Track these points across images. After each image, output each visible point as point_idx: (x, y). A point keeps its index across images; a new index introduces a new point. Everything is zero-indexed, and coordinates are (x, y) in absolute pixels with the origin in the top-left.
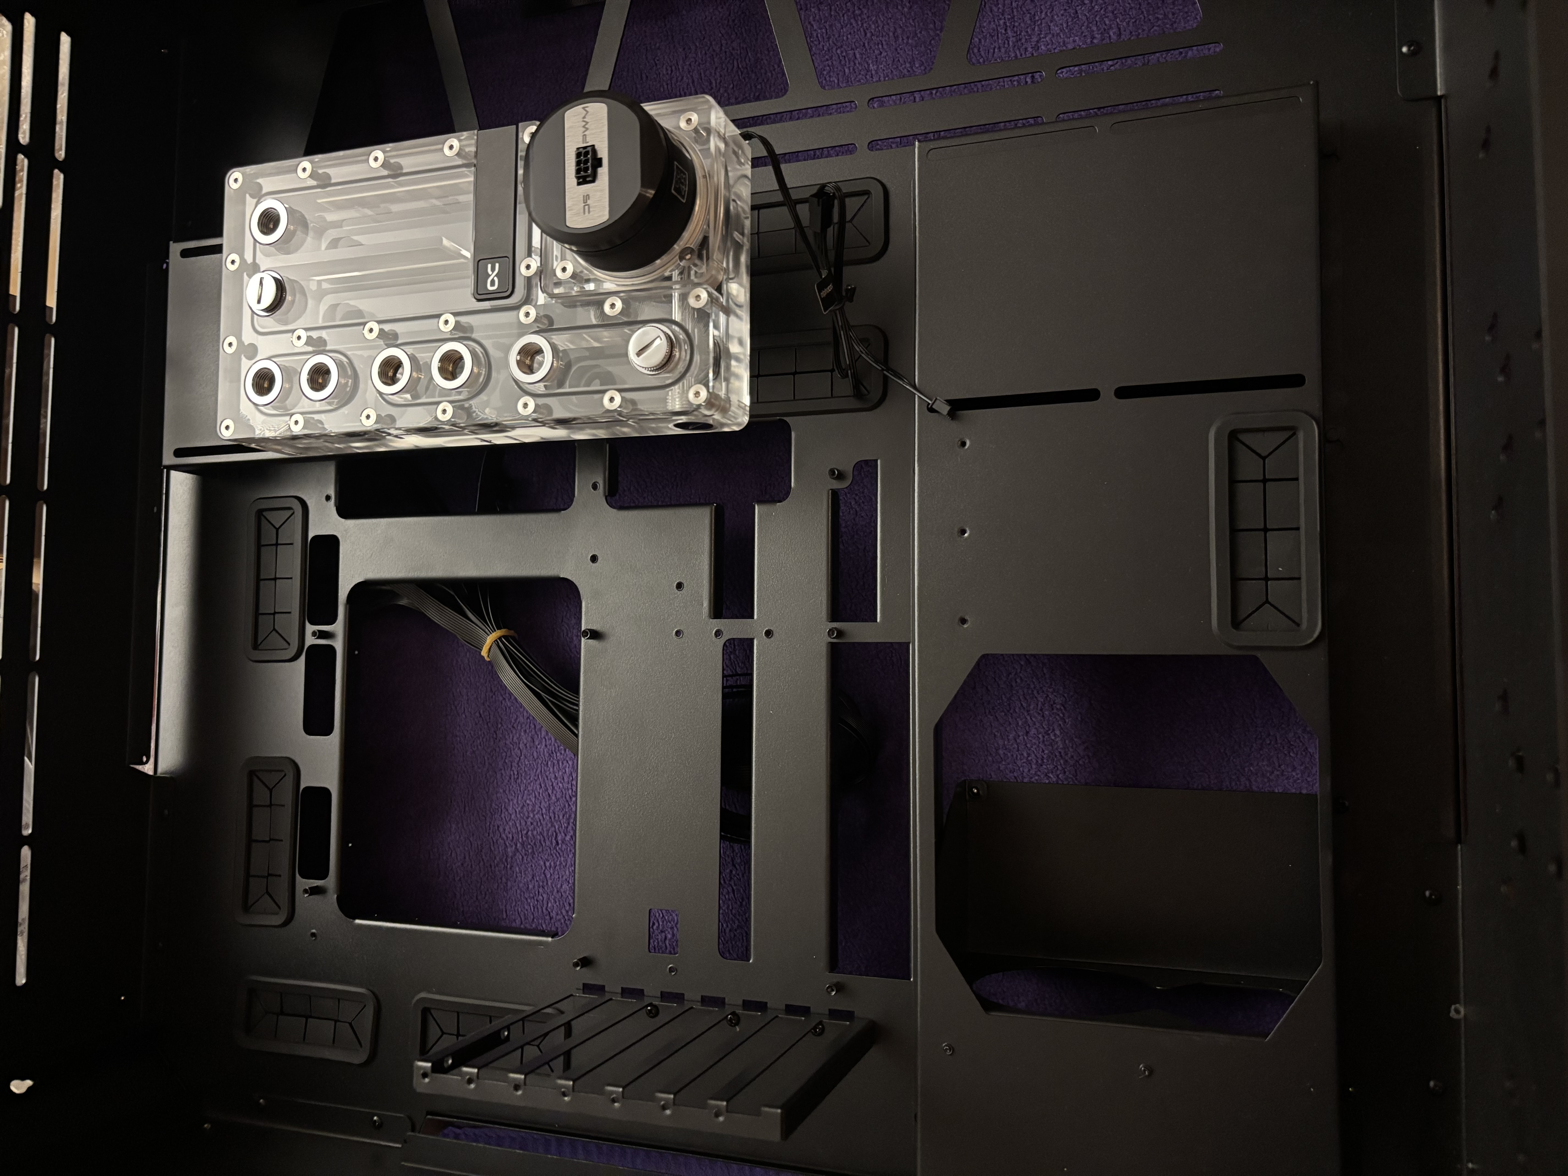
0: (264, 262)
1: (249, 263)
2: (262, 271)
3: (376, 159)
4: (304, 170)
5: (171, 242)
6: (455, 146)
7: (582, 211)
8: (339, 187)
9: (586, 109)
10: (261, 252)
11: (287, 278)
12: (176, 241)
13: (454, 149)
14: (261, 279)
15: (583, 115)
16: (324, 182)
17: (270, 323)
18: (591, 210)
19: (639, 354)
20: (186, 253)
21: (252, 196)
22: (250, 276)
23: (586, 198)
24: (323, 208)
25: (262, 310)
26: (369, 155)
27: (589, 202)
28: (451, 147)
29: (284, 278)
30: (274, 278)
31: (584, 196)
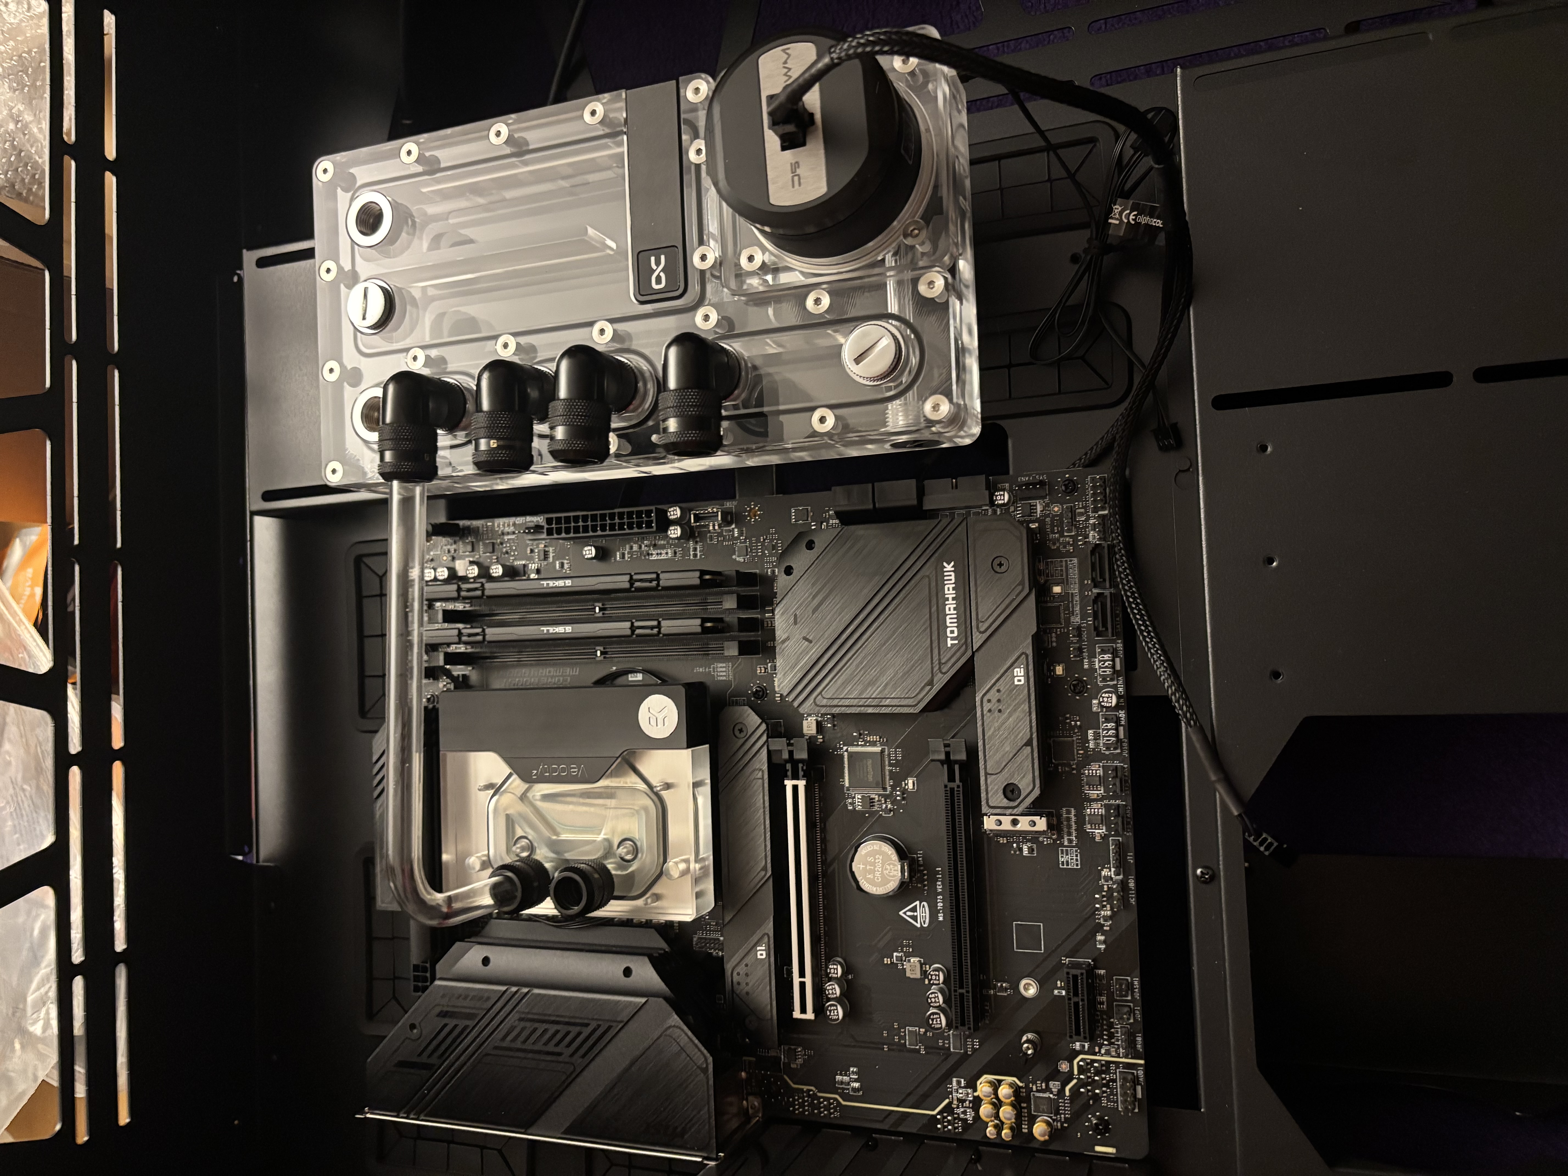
0: (364, 269)
1: (346, 270)
2: (362, 279)
3: (498, 134)
4: (409, 153)
5: (244, 251)
6: (598, 112)
7: (791, 183)
8: (449, 173)
9: (787, 51)
10: (361, 256)
11: (395, 286)
12: (250, 248)
13: (597, 116)
14: (366, 289)
15: (784, 60)
16: (431, 167)
17: (378, 342)
18: (802, 181)
19: (858, 360)
20: (262, 263)
21: (347, 190)
22: (350, 287)
23: (795, 166)
24: (429, 199)
25: (368, 328)
26: (489, 130)
27: (798, 171)
28: (593, 113)
29: (392, 286)
30: (381, 287)
31: (791, 164)
